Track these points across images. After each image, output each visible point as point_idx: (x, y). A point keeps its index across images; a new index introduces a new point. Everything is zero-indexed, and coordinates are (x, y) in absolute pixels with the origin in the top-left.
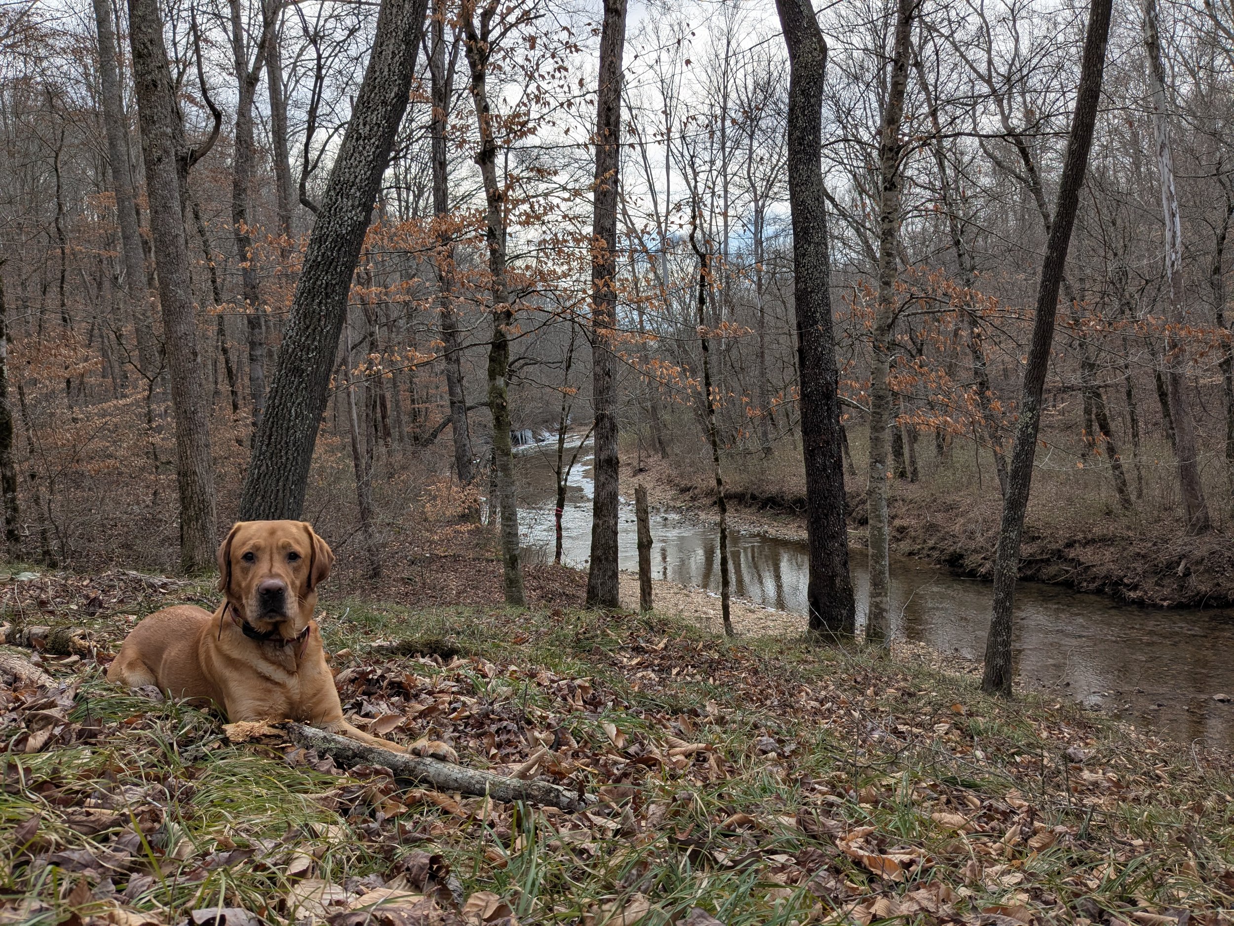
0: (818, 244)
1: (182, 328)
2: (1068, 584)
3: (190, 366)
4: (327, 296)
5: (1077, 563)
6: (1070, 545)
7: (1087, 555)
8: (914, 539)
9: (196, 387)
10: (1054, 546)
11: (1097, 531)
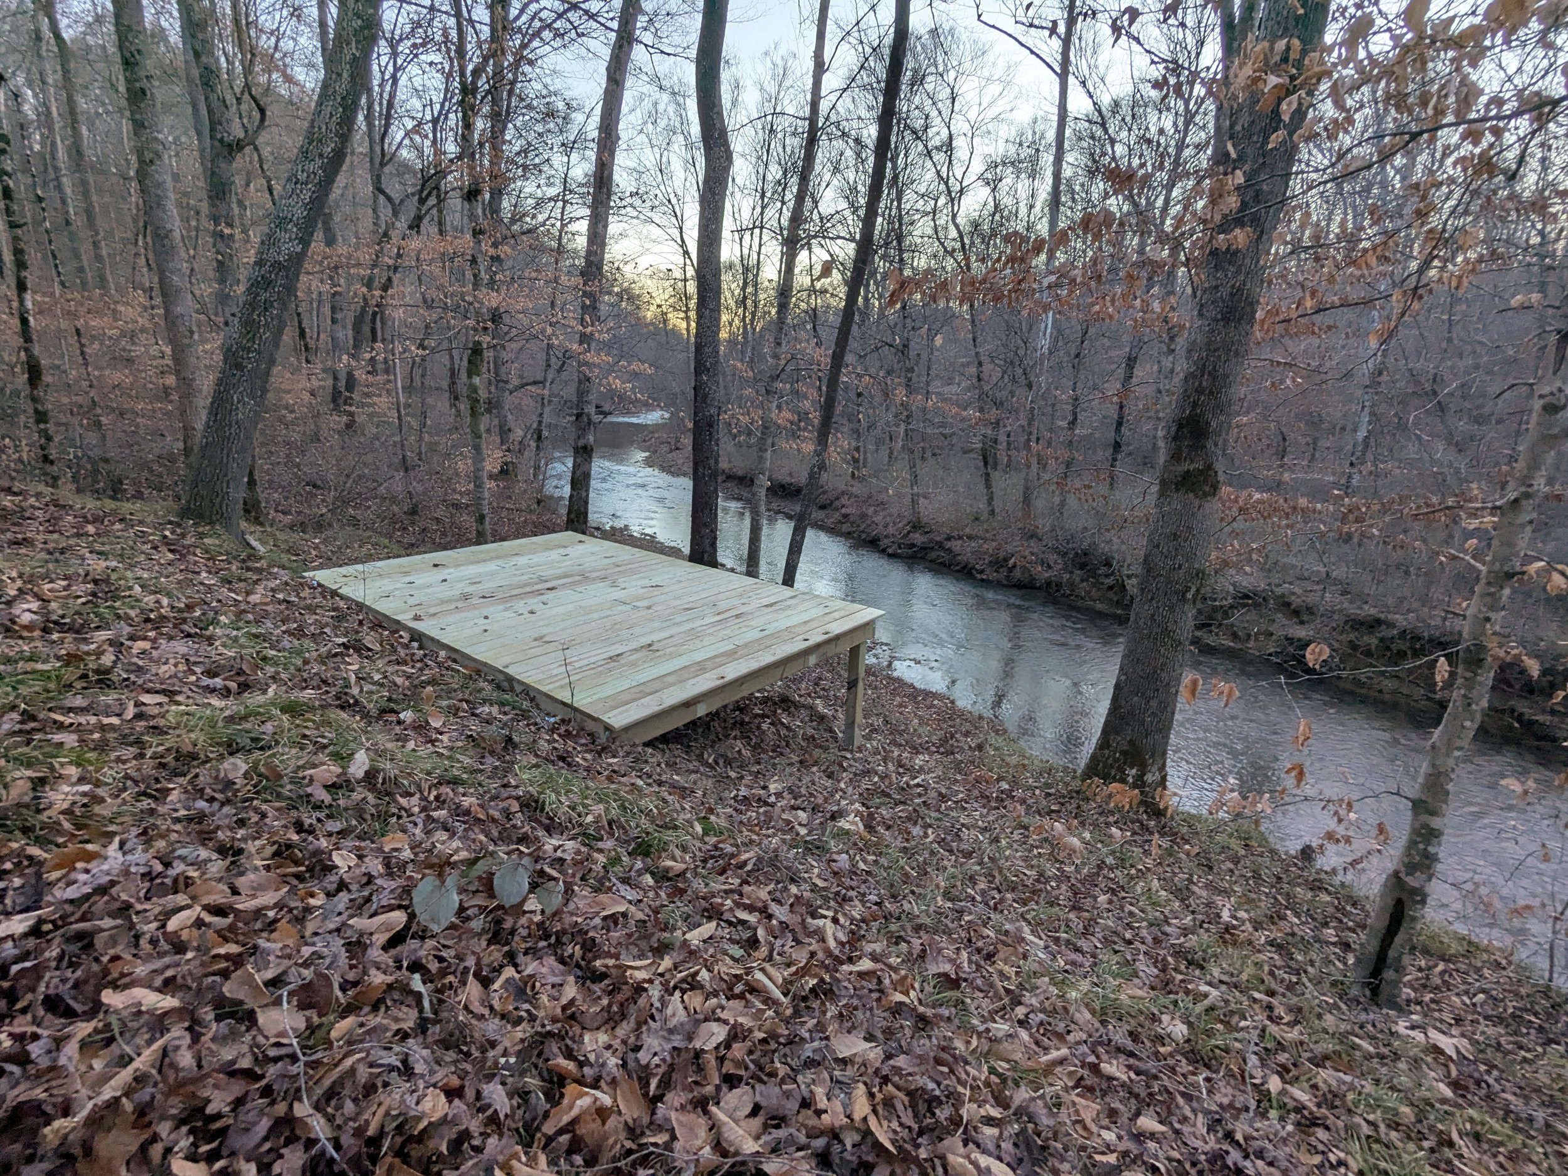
0: (712, 310)
1: (179, 310)
2: (943, 564)
3: (187, 341)
4: (266, 309)
5: (949, 551)
6: (949, 539)
7: (956, 545)
8: (852, 523)
9: (193, 360)
10: (938, 539)
11: (968, 530)
